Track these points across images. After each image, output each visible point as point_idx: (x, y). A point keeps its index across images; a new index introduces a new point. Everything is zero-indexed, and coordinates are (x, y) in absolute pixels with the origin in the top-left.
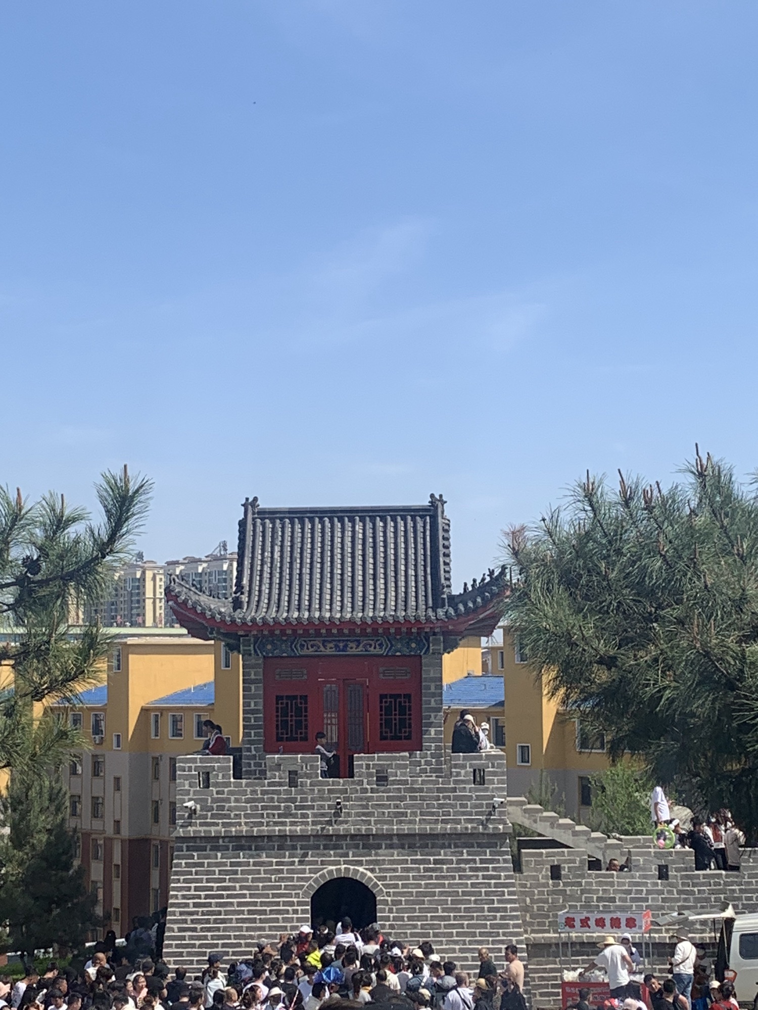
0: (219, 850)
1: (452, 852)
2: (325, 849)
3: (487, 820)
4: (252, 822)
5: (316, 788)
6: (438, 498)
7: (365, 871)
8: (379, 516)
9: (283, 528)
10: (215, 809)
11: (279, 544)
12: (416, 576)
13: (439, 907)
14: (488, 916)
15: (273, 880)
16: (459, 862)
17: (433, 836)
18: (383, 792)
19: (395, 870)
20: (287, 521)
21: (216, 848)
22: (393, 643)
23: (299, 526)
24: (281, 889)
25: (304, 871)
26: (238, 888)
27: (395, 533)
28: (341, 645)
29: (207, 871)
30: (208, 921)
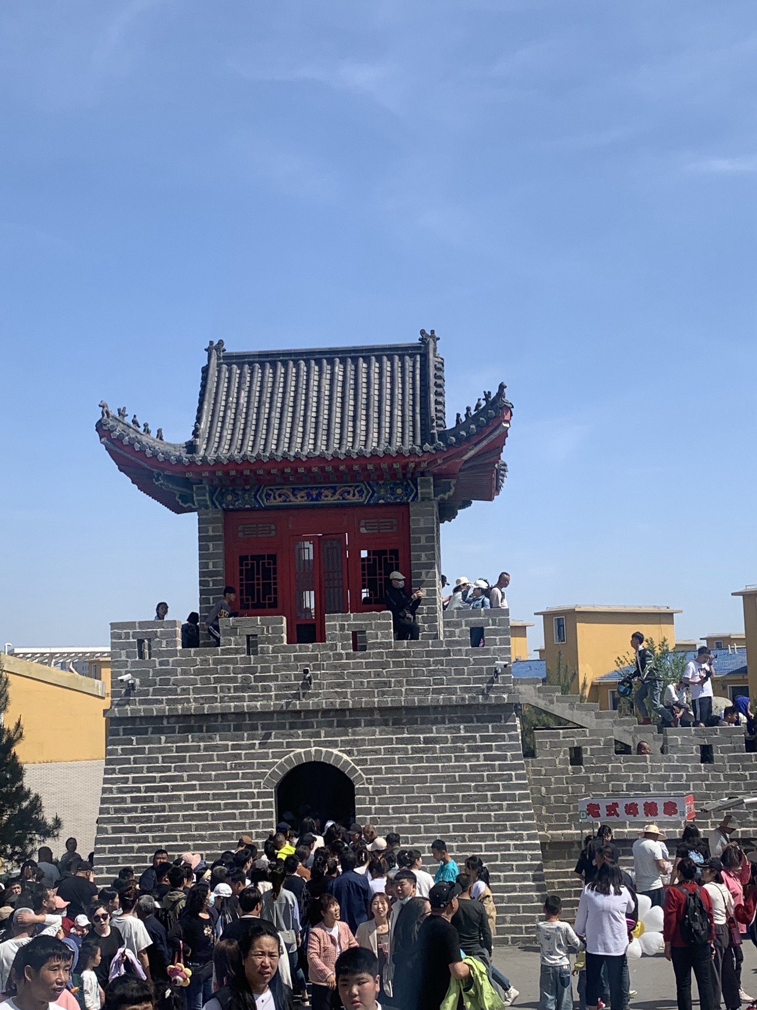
0: (162, 733)
1: (446, 729)
2: (291, 728)
3: (489, 688)
4: (202, 698)
5: (279, 655)
6: (430, 334)
7: (340, 754)
8: (362, 357)
9: (252, 375)
10: (158, 683)
11: (247, 389)
12: (403, 416)
13: (432, 796)
14: (492, 805)
15: (228, 767)
16: (455, 740)
17: (423, 709)
18: (360, 658)
19: (377, 752)
20: (257, 365)
21: (160, 731)
22: (375, 489)
23: (271, 371)
24: (238, 778)
25: (266, 756)
26: (185, 778)
27: (381, 374)
28: (314, 493)
29: (148, 758)
30: (149, 819)
